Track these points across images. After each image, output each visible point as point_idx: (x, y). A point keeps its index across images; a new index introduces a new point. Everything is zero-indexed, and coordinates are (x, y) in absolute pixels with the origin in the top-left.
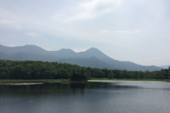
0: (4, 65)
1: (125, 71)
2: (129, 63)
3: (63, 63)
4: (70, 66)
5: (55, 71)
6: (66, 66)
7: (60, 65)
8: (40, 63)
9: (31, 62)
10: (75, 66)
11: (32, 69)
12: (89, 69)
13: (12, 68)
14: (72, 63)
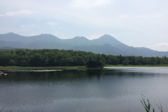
0: (24, 54)
1: (141, 58)
2: (144, 49)
3: (77, 50)
4: (85, 53)
5: (71, 59)
6: (80, 53)
7: (75, 52)
8: (56, 51)
9: (48, 51)
10: (89, 53)
11: (50, 57)
12: (103, 56)
13: (32, 56)
14: (87, 51)
